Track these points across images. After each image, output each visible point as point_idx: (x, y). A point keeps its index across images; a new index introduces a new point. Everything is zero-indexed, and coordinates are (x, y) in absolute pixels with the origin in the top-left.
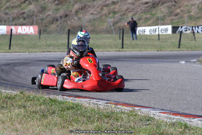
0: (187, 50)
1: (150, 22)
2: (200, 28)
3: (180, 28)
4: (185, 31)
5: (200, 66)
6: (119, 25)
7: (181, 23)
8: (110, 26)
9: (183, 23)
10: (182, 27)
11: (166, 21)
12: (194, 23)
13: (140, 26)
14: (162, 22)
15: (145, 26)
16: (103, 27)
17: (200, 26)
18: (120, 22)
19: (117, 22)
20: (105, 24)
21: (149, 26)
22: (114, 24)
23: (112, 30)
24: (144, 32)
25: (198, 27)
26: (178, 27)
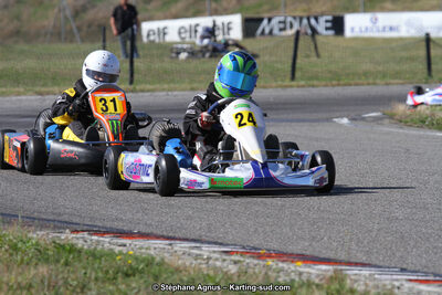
0: (326, 86)
1: (180, 6)
2: (322, 20)
3: (265, 22)
4: (281, 30)
5: (401, 131)
6: (90, 15)
7: (266, 7)
8: (66, 18)
9: (274, 8)
10: (270, 20)
11: (225, 4)
12: (304, 6)
13: (150, 19)
14: (214, 5)
15: (166, 18)
16: (46, 23)
17: (322, 15)
18: (94, 6)
19: (84, 9)
20: (52, 14)
21: (176, 17)
22: (77, 13)
23: (71, 31)
24: (165, 34)
25: (316, 19)
26: (261, 20)
